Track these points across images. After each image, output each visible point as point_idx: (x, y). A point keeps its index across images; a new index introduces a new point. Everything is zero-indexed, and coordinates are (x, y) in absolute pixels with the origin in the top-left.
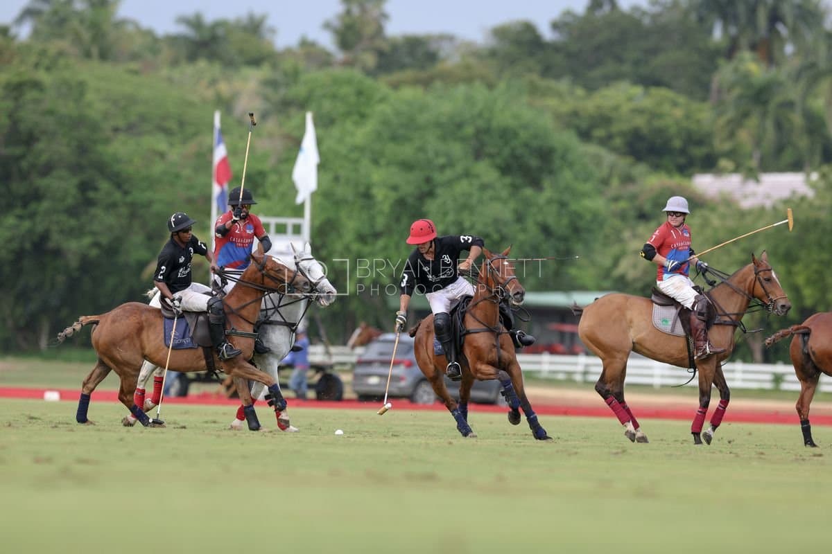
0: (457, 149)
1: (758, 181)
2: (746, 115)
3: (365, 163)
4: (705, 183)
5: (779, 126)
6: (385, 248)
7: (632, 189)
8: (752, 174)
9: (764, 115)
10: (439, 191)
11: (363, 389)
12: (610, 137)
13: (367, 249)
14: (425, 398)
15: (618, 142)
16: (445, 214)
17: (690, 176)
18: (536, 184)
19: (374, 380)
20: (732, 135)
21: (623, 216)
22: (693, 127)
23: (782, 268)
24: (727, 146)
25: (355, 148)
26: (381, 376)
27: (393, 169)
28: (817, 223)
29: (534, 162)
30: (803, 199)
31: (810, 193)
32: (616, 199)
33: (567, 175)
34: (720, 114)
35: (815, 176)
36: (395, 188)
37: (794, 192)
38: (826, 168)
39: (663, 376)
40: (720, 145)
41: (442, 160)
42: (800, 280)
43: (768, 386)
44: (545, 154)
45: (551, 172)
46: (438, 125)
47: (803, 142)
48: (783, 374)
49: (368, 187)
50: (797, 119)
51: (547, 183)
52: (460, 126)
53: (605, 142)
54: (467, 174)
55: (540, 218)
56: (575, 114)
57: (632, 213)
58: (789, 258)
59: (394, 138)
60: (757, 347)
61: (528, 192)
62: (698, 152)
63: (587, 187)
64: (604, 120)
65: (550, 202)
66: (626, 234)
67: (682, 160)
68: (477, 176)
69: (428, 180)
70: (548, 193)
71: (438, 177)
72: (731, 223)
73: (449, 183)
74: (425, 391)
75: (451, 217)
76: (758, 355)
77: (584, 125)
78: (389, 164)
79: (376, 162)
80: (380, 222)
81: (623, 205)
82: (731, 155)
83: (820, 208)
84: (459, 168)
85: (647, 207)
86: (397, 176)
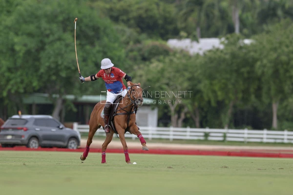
0: (54, 27)
1: (198, 42)
2: (192, 11)
3: (12, 34)
4: (173, 43)
5: (207, 16)
6: (21, 75)
7: (139, 46)
8: (195, 39)
9: (200, 10)
10: (47, 47)
11: (5, 141)
12: (128, 20)
13: (12, 76)
14: (34, 145)
15: (132, 22)
16: (49, 58)
17: (167, 39)
18: (92, 44)
19: (9, 137)
20: (186, 20)
21: (135, 59)
22: (167, 15)
23: (207, 82)
24: (183, 25)
25: (7, 27)
26: (12, 135)
27: (25, 37)
28: (224, 60)
29: (91, 33)
30: (218, 50)
31: (222, 47)
32: (132, 51)
33: (106, 40)
34: (181, 10)
35: (223, 39)
36: (25, 45)
37: (214, 47)
38: (229, 36)
39: (153, 134)
40: (180, 25)
41: (48, 32)
42: (216, 88)
43: (202, 138)
44: (96, 29)
45: (98, 38)
46: (46, 16)
47: (219, 24)
48: (210, 133)
49: (13, 45)
50: (216, 12)
51: (97, 43)
52: (56, 16)
53: (127, 22)
54: (60, 39)
55: (94, 59)
56: (111, 10)
57: (139, 58)
58: (211, 77)
59: (26, 22)
60: (197, 120)
61: (88, 47)
62: (170, 27)
63: (116, 45)
64: (125, 12)
65: (99, 52)
66: (136, 67)
67: (162, 31)
68: (64, 40)
69: (42, 42)
70: (97, 48)
71: (46, 40)
72: (184, 61)
73: (52, 43)
74: (33, 142)
75: (52, 59)
76: (198, 124)
77: (115, 14)
78: (22, 35)
79: (17, 34)
80: (19, 62)
81: (135, 53)
82: (185, 29)
83: (226, 54)
84: (56, 36)
85: (146, 55)
86: (27, 40)
